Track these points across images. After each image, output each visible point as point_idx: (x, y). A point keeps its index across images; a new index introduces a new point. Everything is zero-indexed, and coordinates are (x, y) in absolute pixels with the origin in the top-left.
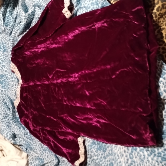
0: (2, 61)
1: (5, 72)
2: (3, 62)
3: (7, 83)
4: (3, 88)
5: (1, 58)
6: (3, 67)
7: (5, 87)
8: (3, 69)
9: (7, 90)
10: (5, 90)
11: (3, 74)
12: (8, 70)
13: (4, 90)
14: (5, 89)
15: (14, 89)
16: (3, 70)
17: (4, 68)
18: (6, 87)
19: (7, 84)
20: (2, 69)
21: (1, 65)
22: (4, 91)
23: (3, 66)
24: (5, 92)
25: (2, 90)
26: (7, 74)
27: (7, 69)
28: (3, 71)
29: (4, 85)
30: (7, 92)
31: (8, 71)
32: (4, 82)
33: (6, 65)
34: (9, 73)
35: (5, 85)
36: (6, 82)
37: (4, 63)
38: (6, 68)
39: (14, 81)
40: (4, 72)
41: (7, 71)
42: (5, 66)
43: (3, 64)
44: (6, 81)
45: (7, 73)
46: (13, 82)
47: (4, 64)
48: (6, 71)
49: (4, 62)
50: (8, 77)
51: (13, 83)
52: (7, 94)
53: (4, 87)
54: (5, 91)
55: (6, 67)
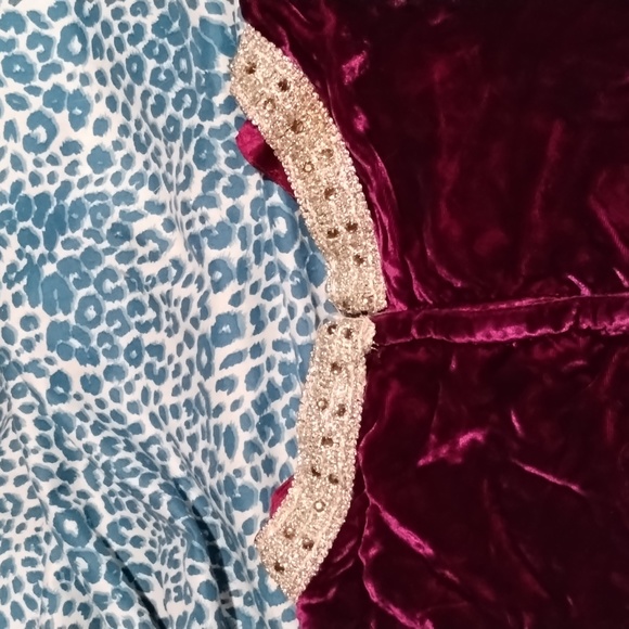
0: (48, 41)
1: (85, 170)
2: (55, 57)
3: (117, 294)
4: (66, 353)
5: (34, 15)
6: (62, 119)
7: (84, 338)
8: (66, 132)
9: (113, 372)
10: (89, 369)
11: (66, 188)
12: (129, 143)
13: (74, 369)
14: (90, 358)
15: (240, 371)
16: (55, 148)
17: (77, 122)
18: (103, 337)
19: (109, 306)
20: (41, 133)
21: (35, 91)
22: (77, 387)
23: (56, 97)
24: (89, 398)
25: (52, 370)
26: (127, 197)
27: (112, 134)
28: (66, 161)
29: (80, 316)
30: (115, 396)
31: (128, 161)
32: (83, 282)
33: (92, 90)
34: (138, 179)
35: (91, 313)
36: (99, 284)
37: (68, 67)
38: (101, 127)
39: (243, 271)
40: (72, 168)
41: (119, 155)
42: (79, 102)
43: (58, 79)
44: (110, 273)
45: (117, 179)
46: (233, 287)
47: (66, 78)
48: (99, 159)
49: (65, 53)
50: (138, 228)
51: (236, 299)
52: (117, 416)
53: (75, 343)
54: (91, 384)
55: (99, 110)
